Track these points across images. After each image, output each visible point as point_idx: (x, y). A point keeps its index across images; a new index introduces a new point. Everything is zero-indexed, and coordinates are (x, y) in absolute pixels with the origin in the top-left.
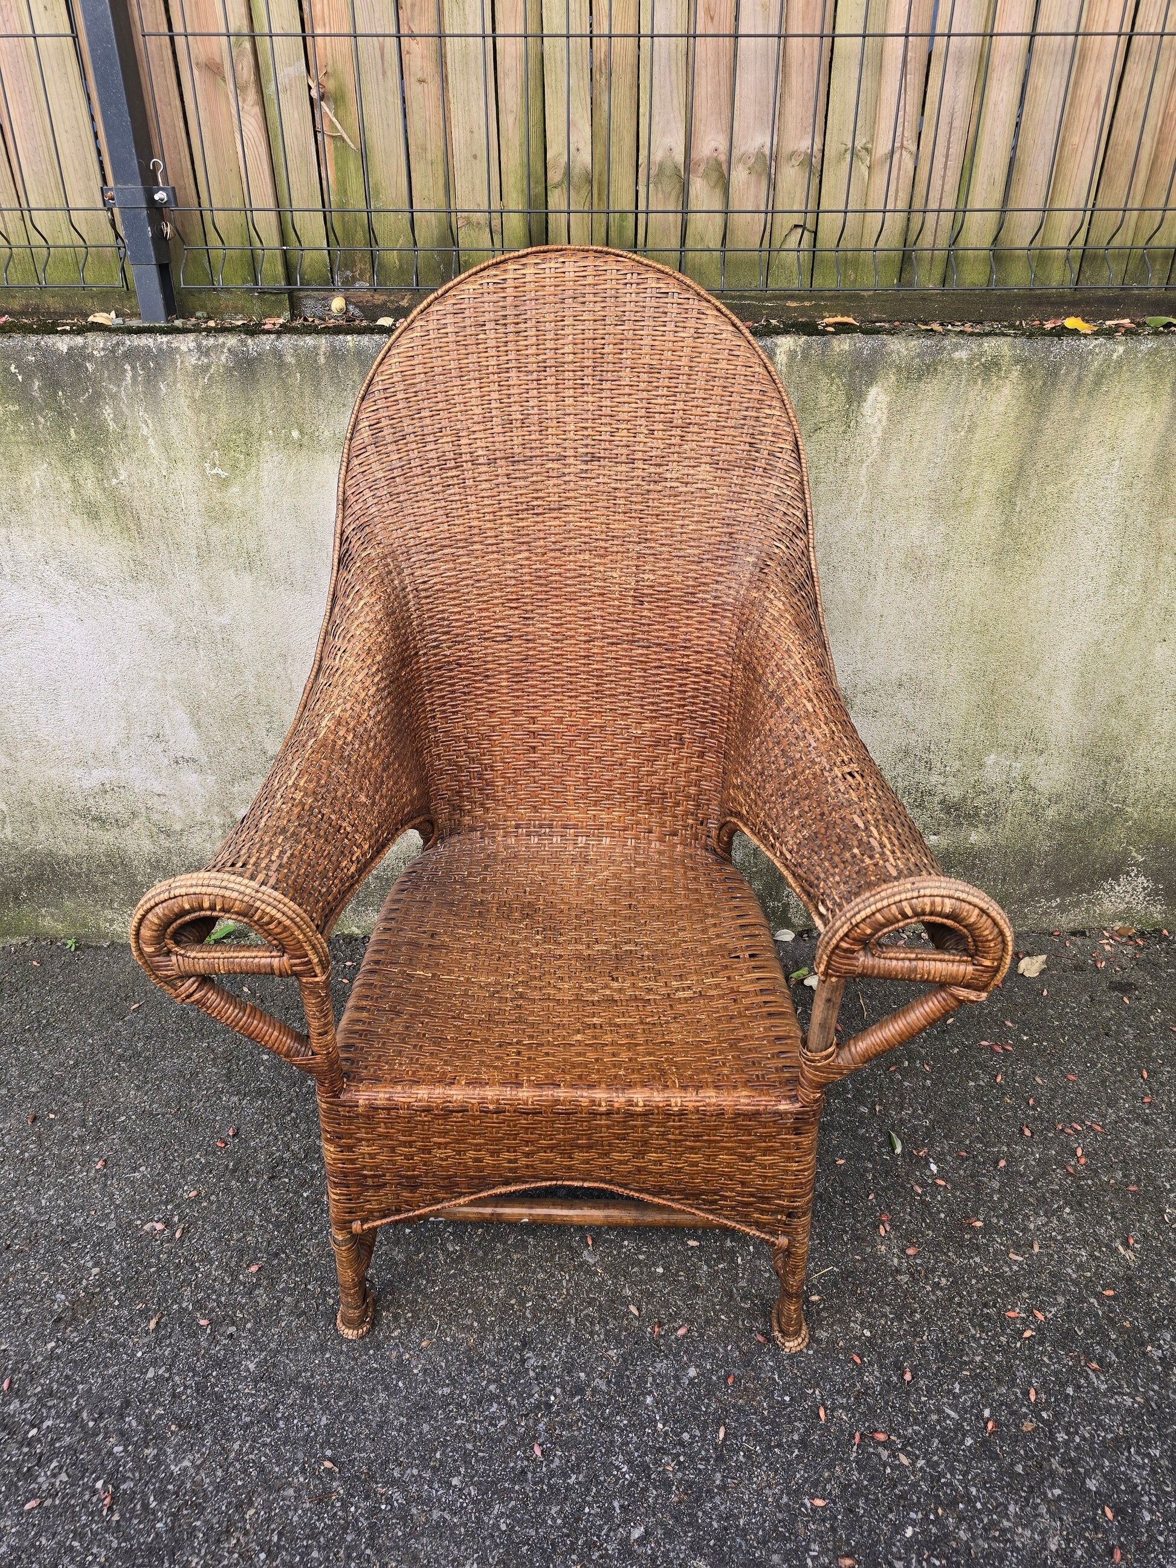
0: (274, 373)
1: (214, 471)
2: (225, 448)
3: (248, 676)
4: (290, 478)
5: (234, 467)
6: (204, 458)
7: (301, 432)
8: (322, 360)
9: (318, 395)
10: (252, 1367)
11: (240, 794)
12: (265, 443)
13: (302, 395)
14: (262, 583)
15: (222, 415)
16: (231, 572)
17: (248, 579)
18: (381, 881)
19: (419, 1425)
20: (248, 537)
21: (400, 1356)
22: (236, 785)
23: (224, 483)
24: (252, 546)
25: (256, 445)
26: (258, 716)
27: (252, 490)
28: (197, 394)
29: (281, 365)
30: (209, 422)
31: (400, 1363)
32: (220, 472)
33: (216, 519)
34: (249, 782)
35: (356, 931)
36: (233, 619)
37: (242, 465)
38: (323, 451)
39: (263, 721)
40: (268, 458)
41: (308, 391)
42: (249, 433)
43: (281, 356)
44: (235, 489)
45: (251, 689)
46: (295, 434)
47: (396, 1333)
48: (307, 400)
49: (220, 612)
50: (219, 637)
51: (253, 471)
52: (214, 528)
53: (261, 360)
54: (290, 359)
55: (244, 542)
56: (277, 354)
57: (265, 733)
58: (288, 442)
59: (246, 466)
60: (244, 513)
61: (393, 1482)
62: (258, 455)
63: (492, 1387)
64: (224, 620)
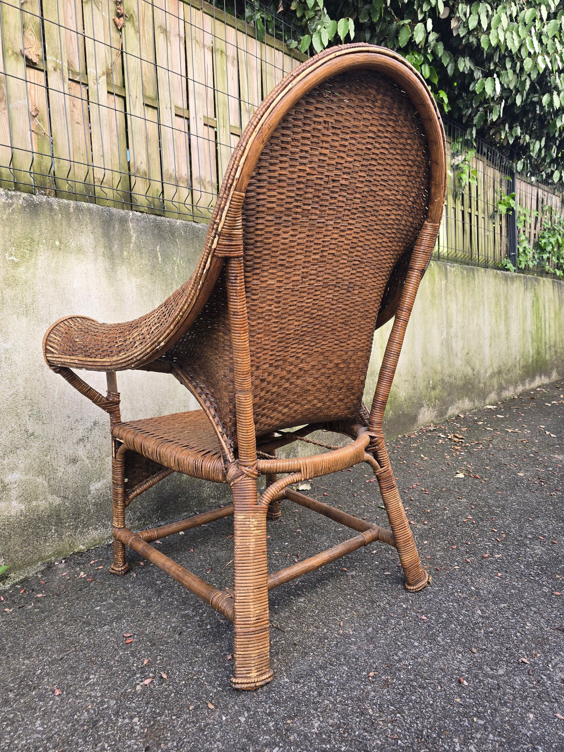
0: (48, 213)
1: (11, 258)
2: (19, 246)
3: (20, 381)
4: (53, 265)
5: (23, 257)
6: (5, 250)
7: (60, 242)
8: (72, 210)
9: (69, 226)
10: (286, 680)
11: (9, 464)
12: (41, 246)
13: (61, 225)
14: (33, 323)
15: (18, 229)
16: (15, 316)
17: (24, 320)
18: (97, 507)
19: (379, 643)
20: (27, 296)
21: (339, 634)
22: (6, 458)
23: (16, 265)
24: (29, 301)
25: (36, 247)
26: (24, 407)
27: (32, 270)
28: (5, 217)
29: (51, 209)
30: (10, 232)
31: (341, 635)
32: (14, 259)
33: (9, 285)
34: (15, 455)
35: (82, 547)
36: (14, 345)
37: (27, 256)
38: (71, 253)
39: (27, 410)
40: (42, 254)
41: (64, 223)
42: (33, 240)
43: (51, 205)
44: (22, 269)
45: (21, 389)
46: (57, 243)
47: (325, 630)
48: (64, 227)
49: (5, 341)
50: (4, 356)
51: (33, 260)
52: (8, 290)
53: (41, 206)
54: (56, 207)
55: (24, 299)
56: (50, 204)
57: (28, 417)
58: (53, 246)
59: (30, 257)
60: (26, 282)
61: (400, 660)
62: (37, 252)
63: (383, 617)
64: (8, 346)
